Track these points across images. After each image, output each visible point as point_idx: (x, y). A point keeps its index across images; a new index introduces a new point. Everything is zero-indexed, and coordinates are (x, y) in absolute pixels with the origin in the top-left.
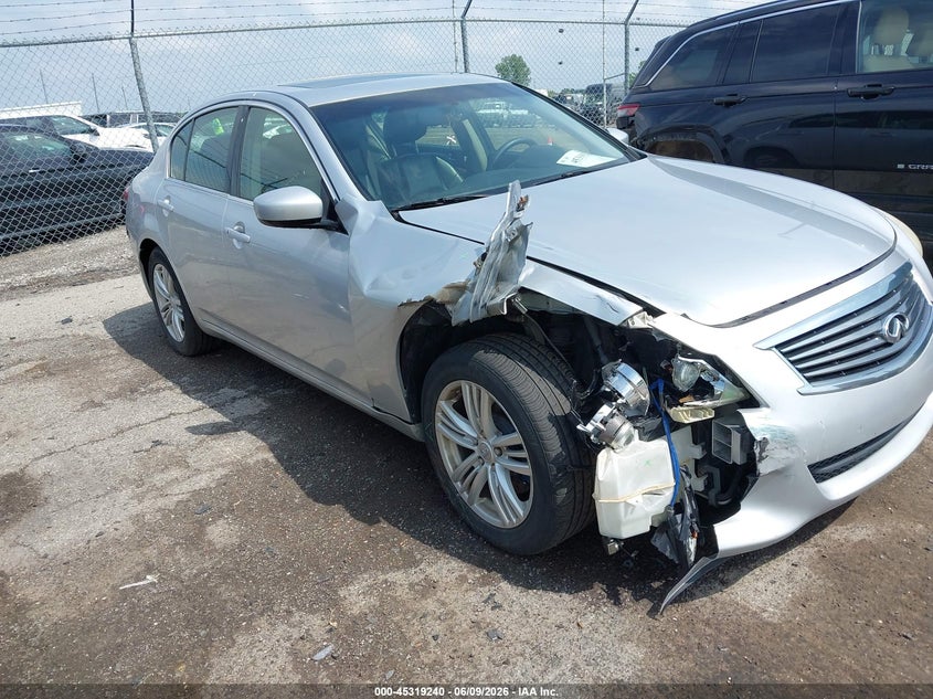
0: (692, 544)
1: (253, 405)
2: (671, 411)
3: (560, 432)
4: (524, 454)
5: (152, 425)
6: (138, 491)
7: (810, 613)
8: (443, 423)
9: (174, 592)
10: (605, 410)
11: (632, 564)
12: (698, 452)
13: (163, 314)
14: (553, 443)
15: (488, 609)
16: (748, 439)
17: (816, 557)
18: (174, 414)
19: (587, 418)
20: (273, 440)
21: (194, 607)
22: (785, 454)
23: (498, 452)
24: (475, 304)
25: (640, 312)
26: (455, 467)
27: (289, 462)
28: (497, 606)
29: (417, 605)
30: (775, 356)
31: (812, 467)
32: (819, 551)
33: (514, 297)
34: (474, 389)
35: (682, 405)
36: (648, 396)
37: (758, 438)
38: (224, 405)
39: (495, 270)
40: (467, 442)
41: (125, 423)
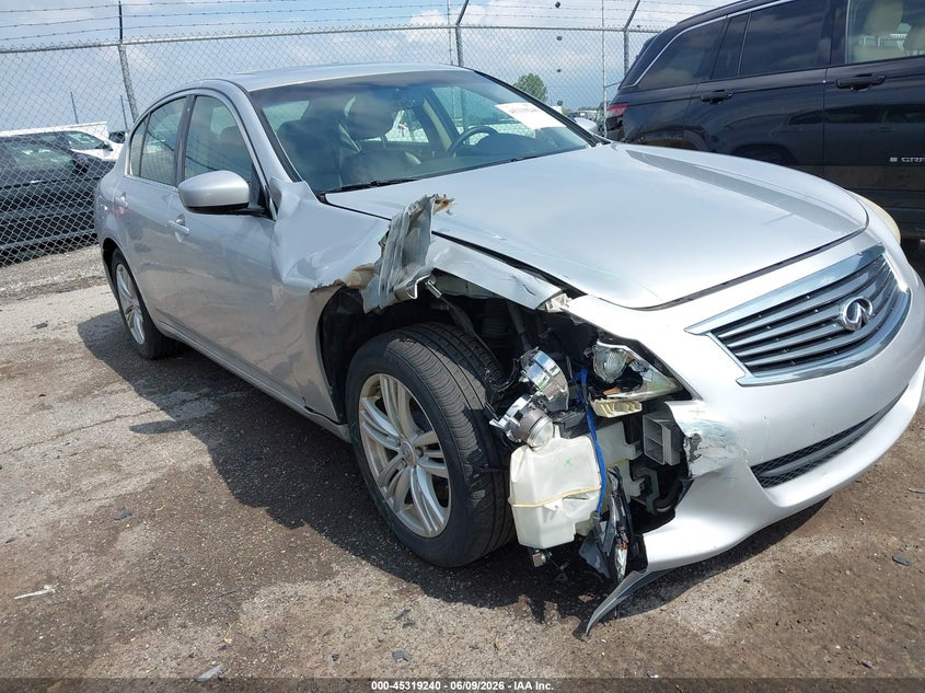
0: (622, 557)
1: (202, 408)
2: (594, 404)
3: (476, 428)
4: (439, 454)
5: (96, 428)
6: (62, 495)
7: (757, 635)
8: (367, 422)
9: (69, 603)
10: (521, 403)
11: (566, 578)
12: (630, 452)
13: (127, 316)
14: (469, 441)
15: (399, 627)
16: (678, 436)
17: (772, 572)
18: (119, 417)
19: (501, 413)
20: (214, 443)
21: (86, 621)
22: (721, 453)
23: (419, 452)
24: (383, 288)
25: (558, 294)
26: (381, 470)
27: (224, 465)
28: (410, 624)
29: (324, 622)
30: (711, 341)
31: (756, 469)
32: (777, 566)
33: (426, 280)
34: (391, 382)
35: (605, 398)
36: (566, 388)
37: (688, 434)
38: (172, 408)
39: (400, 247)
40: (389, 442)
41: (69, 425)
